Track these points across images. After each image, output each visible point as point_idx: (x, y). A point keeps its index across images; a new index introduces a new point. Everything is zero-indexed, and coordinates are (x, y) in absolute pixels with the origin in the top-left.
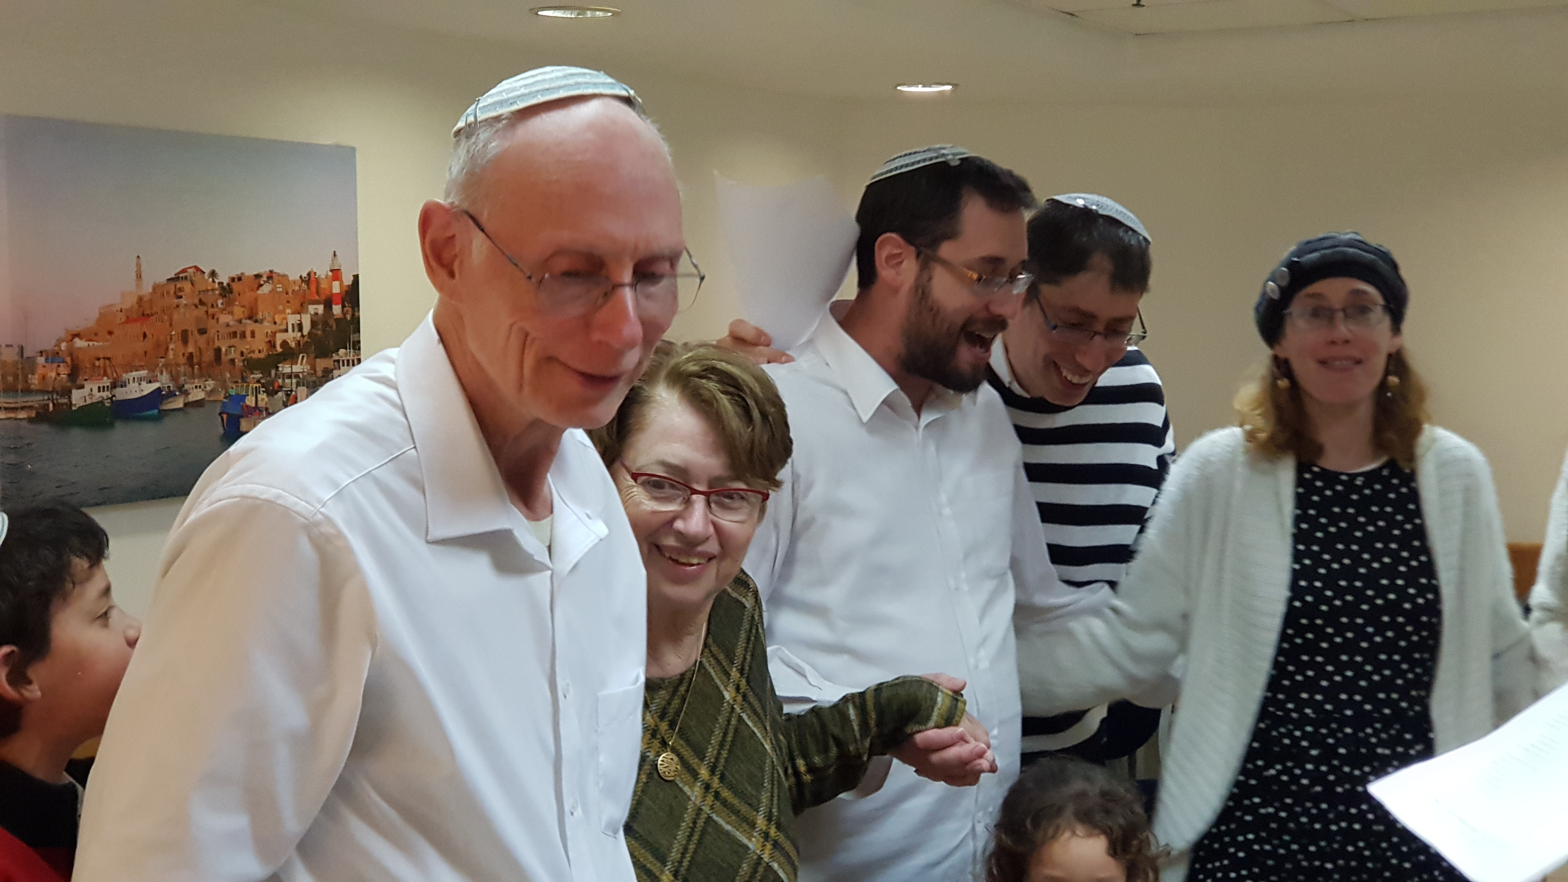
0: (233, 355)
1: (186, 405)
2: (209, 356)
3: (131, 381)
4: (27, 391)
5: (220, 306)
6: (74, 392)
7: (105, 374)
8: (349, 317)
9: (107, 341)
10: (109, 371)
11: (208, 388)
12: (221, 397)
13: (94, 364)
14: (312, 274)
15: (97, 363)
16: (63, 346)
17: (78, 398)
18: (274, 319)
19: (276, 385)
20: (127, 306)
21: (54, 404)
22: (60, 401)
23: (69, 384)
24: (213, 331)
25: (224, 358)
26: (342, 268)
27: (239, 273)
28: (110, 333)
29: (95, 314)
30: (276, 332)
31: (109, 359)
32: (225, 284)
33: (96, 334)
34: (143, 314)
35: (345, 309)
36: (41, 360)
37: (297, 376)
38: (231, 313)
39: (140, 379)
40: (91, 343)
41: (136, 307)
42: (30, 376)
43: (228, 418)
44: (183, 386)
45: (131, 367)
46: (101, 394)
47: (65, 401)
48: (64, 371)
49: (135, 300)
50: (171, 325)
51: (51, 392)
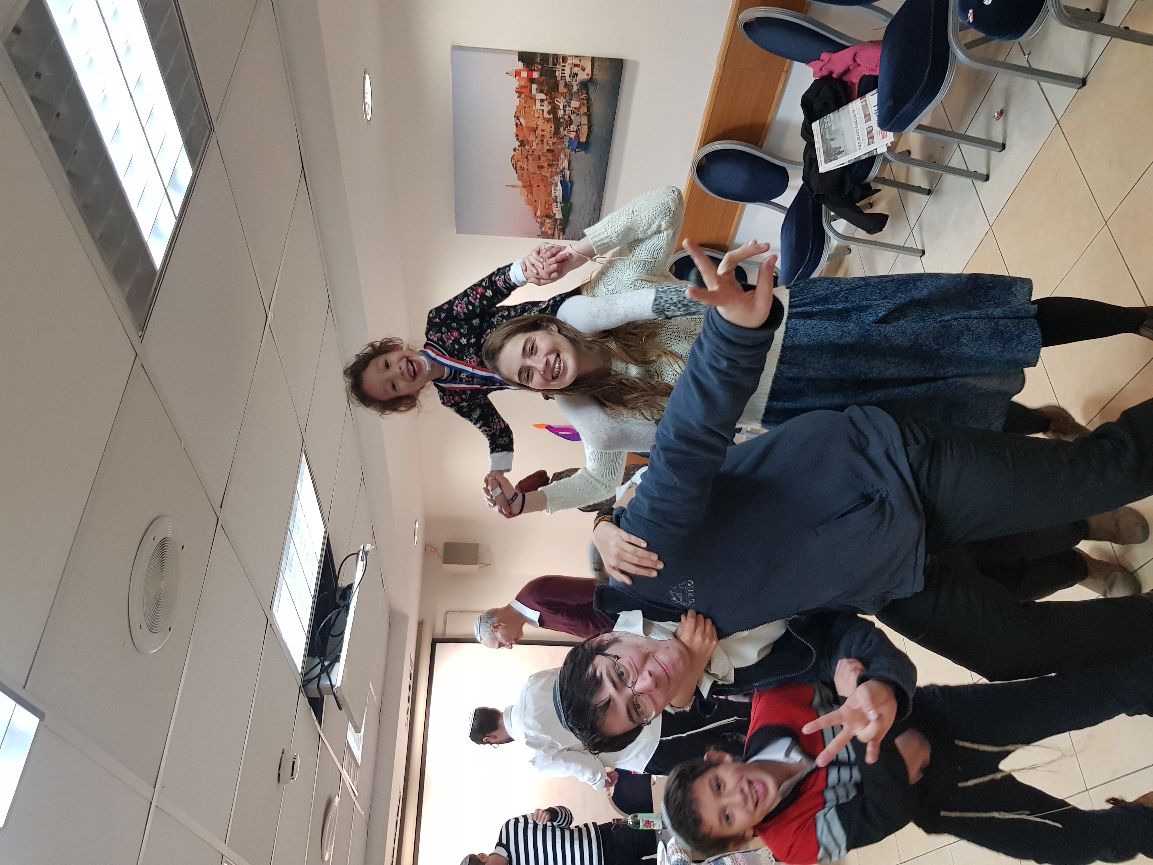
0: (551, 143)
1: (569, 170)
2: (550, 155)
3: (555, 194)
4: (553, 235)
5: (528, 148)
6: (556, 217)
7: (552, 204)
8: (540, 67)
9: (539, 203)
10: (550, 203)
11: (564, 157)
12: (568, 151)
13: (547, 209)
14: (517, 90)
15: (547, 207)
16: (539, 220)
17: (559, 216)
18: (536, 118)
19: (568, 119)
20: (526, 193)
21: (560, 225)
22: (559, 223)
23: (553, 219)
24: (539, 153)
25: (552, 148)
26: (514, 69)
27: (514, 136)
28: (536, 201)
29: (528, 206)
30: (543, 118)
31: (545, 203)
32: (520, 144)
33: (536, 207)
34: (530, 186)
35: (536, 69)
36: (543, 229)
37: (565, 106)
38: (532, 141)
39: (555, 190)
40: (539, 209)
41: (527, 189)
42: (548, 234)
43: (578, 148)
44: (561, 170)
45: (550, 193)
46: (559, 207)
47: (559, 221)
48: (548, 220)
49: (524, 189)
50: (535, 173)
51: (555, 226)
